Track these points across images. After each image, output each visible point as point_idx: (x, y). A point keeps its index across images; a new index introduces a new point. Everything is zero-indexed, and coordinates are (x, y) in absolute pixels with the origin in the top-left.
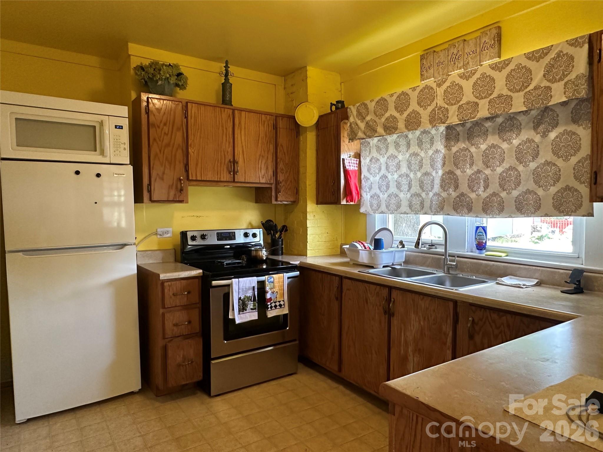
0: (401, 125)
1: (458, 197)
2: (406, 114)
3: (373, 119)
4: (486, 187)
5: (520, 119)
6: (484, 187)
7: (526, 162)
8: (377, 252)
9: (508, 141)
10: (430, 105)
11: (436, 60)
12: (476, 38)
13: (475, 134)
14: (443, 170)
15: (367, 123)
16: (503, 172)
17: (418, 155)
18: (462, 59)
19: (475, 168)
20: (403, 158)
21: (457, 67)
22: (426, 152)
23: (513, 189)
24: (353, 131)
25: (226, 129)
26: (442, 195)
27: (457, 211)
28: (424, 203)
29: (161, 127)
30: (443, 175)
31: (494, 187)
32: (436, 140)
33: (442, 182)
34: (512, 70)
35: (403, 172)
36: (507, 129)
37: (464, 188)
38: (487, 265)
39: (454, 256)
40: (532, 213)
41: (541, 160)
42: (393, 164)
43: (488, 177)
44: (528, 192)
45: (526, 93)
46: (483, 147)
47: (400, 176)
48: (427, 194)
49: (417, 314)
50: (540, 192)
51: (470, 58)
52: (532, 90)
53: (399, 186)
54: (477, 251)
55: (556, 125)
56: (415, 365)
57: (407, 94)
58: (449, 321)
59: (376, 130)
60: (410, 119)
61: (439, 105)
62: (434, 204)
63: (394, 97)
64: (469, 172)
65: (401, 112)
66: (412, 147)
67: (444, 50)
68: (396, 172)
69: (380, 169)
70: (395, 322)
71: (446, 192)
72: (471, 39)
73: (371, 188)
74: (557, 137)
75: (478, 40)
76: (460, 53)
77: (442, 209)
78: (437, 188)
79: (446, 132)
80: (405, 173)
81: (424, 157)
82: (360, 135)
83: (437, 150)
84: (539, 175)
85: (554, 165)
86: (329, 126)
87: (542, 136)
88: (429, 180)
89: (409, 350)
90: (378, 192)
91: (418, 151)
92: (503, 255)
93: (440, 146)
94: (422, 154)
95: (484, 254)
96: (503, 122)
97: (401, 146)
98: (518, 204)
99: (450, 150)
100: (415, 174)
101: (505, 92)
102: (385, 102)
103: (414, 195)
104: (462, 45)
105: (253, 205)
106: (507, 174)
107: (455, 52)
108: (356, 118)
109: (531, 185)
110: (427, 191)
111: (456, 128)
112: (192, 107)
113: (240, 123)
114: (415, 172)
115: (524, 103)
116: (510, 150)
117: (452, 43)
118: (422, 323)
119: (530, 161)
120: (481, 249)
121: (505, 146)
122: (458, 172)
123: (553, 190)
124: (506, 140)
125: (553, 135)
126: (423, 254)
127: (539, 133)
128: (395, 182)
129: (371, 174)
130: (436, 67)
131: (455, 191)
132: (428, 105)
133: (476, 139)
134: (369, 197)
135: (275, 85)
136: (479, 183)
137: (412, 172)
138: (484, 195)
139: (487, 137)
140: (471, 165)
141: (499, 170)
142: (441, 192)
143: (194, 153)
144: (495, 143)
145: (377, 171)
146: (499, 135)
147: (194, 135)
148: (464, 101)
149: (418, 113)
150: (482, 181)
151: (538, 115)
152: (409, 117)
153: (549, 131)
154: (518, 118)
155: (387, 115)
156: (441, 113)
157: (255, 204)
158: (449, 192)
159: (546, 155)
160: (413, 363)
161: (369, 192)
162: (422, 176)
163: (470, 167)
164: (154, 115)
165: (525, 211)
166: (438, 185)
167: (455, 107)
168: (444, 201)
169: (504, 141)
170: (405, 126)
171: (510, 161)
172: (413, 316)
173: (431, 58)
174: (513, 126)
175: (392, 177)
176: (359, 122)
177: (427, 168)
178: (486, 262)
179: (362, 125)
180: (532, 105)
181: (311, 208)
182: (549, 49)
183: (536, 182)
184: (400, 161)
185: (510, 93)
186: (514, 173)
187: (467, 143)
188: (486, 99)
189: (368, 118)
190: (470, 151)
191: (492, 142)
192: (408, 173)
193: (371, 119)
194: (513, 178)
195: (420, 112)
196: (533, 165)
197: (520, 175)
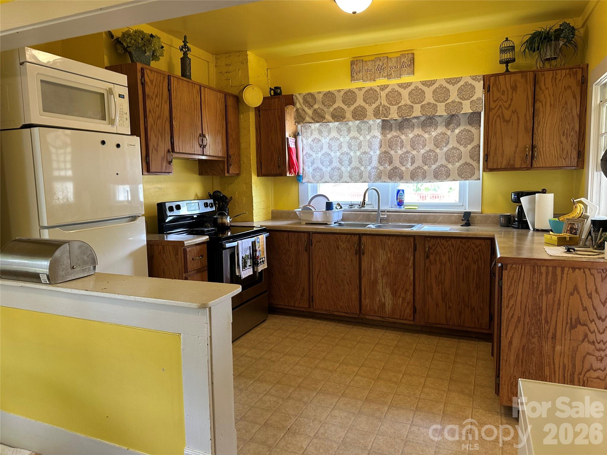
0: (349, 115)
1: (392, 169)
2: (352, 108)
3: (321, 107)
4: (413, 163)
5: (437, 119)
6: (411, 163)
7: (441, 147)
8: (331, 212)
9: (429, 133)
10: (374, 103)
11: (364, 67)
12: (397, 58)
13: (405, 127)
14: (380, 151)
15: (315, 110)
16: (425, 153)
17: (358, 139)
18: (386, 70)
19: (404, 150)
20: (343, 140)
21: (383, 75)
22: (365, 137)
23: (432, 164)
24: (301, 116)
25: (196, 103)
26: (380, 168)
27: (391, 180)
28: (363, 174)
29: (154, 99)
30: (380, 154)
31: (419, 162)
32: (374, 129)
33: (380, 159)
34: (436, 88)
35: (344, 152)
36: (428, 125)
37: (396, 163)
38: (407, 215)
39: (385, 212)
40: (444, 179)
41: (450, 146)
42: (335, 145)
43: (415, 156)
44: (442, 166)
45: (447, 104)
46: (411, 136)
47: (341, 154)
48: (366, 168)
49: (385, 249)
50: (450, 166)
51: (392, 71)
52: (451, 103)
53: (341, 162)
54: (398, 206)
55: (459, 125)
56: (384, 284)
57: (354, 92)
58: (410, 250)
59: (325, 117)
60: (357, 112)
61: (383, 104)
62: (373, 175)
63: (342, 93)
64: (400, 152)
65: (349, 105)
66: (352, 132)
67: (372, 60)
68: (339, 151)
69: (322, 148)
70: (365, 259)
71: (382, 166)
72: (393, 58)
73: (314, 163)
74: (459, 132)
75: (399, 60)
76: (385, 66)
77: (380, 178)
78: (375, 163)
79: (382, 123)
80: (345, 152)
81: (363, 141)
82: (308, 119)
83: (374, 135)
84: (448, 155)
85: (458, 149)
86: (272, 108)
87: (451, 131)
88: (367, 158)
89: (379, 276)
90: (320, 166)
91: (357, 135)
92: (417, 208)
93: (377, 133)
94: (361, 138)
95: (403, 209)
96: (425, 120)
97: (342, 131)
98: (436, 174)
99: (385, 136)
100: (355, 153)
101: (432, 101)
102: (333, 95)
103: (354, 169)
104: (386, 60)
105: (196, 177)
106: (427, 154)
107: (381, 64)
108: (303, 105)
109: (444, 162)
110: (366, 166)
111: (390, 121)
112: (174, 80)
113: (205, 99)
114: (355, 151)
115: (445, 110)
116: (430, 138)
117: (378, 58)
118: (389, 255)
119: (444, 147)
120: (401, 205)
121: (426, 136)
122: (392, 152)
123: (458, 165)
124: (427, 132)
125: (457, 131)
126: (355, 212)
127: (450, 129)
128: (338, 158)
129: (314, 152)
130: (364, 72)
131: (389, 165)
132: (373, 103)
133: (405, 130)
134: (311, 170)
135: (208, 62)
136: (407, 160)
137: (352, 151)
138: (411, 168)
139: (414, 129)
140: (402, 147)
141: (423, 151)
142: (379, 166)
143: (176, 126)
144: (420, 134)
145: (319, 150)
146: (422, 128)
147: (176, 109)
148: (403, 103)
149: (364, 108)
150: (410, 159)
151: (448, 118)
152: (356, 110)
153: (455, 129)
154: (435, 118)
155: (335, 106)
156: (384, 110)
157: (199, 176)
158: (385, 166)
159: (453, 143)
160: (382, 283)
161: (311, 166)
162: (361, 154)
163: (401, 149)
164: (149, 86)
165: (440, 178)
166: (376, 161)
167: (396, 107)
168: (381, 173)
169: (425, 133)
170: (353, 116)
171: (430, 146)
172: (381, 252)
173: (360, 64)
174: (432, 123)
175: (335, 155)
176: (306, 109)
177: (365, 148)
178: (405, 213)
179: (310, 112)
180: (451, 112)
181: (255, 180)
182: (460, 79)
183: (446, 160)
184: (341, 143)
185: (435, 103)
186: (433, 154)
187: (398, 132)
188: (418, 105)
189: (316, 106)
190: (400, 138)
191: (417, 133)
192: (349, 152)
193: (319, 107)
194: (432, 157)
195: (366, 107)
196: (445, 149)
197: (437, 155)
